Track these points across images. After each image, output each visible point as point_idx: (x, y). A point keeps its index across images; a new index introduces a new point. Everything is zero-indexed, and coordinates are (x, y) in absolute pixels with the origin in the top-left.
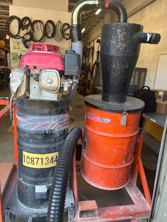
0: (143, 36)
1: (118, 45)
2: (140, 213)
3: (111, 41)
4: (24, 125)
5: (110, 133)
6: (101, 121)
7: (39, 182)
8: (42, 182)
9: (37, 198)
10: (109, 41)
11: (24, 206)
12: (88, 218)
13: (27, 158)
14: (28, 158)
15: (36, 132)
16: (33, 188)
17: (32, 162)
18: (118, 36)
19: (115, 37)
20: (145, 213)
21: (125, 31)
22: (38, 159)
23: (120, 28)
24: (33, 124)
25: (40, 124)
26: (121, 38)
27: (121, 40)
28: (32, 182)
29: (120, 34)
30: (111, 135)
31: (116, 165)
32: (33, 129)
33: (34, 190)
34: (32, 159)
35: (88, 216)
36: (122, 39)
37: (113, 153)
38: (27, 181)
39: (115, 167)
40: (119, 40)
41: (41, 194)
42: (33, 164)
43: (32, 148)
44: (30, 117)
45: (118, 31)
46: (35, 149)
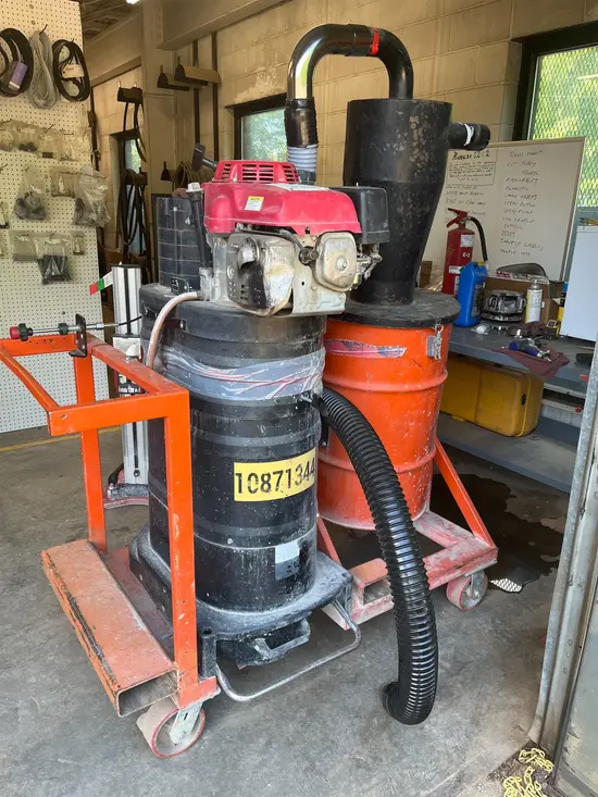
0: (459, 132)
1: (413, 156)
2: (473, 559)
3: (395, 146)
4: (239, 391)
5: (404, 381)
6: (382, 356)
7: (283, 534)
8: (288, 534)
9: (278, 578)
10: (388, 145)
11: (241, 614)
12: (380, 600)
13: (249, 479)
14: (253, 478)
15: (278, 401)
16: (268, 556)
17: (266, 486)
18: (411, 132)
19: (406, 135)
20: (482, 556)
21: (427, 120)
22: (281, 472)
23: (418, 114)
24: (270, 382)
25: (289, 378)
26: (419, 137)
27: (420, 144)
28: (265, 541)
29: (417, 128)
30: (406, 387)
31: (413, 460)
32: (269, 397)
33: (272, 559)
34: (266, 478)
35: (378, 597)
36: (421, 140)
37: (408, 431)
38: (252, 542)
39: (412, 467)
40: (415, 144)
41: (288, 565)
42: (267, 491)
43: (267, 449)
44: (262, 365)
45: (412, 119)
46: (276, 448)
